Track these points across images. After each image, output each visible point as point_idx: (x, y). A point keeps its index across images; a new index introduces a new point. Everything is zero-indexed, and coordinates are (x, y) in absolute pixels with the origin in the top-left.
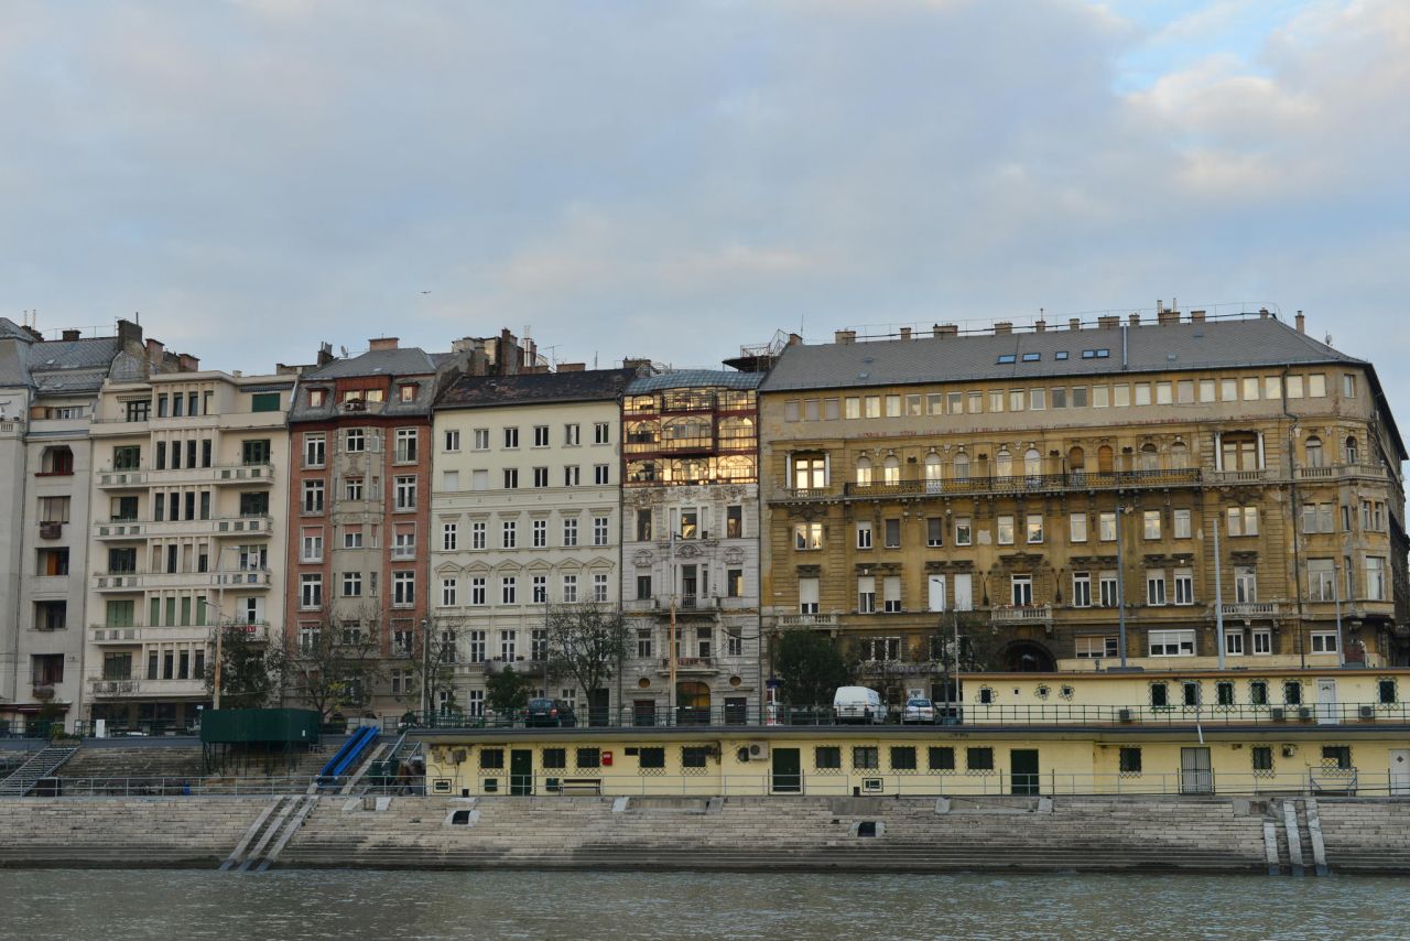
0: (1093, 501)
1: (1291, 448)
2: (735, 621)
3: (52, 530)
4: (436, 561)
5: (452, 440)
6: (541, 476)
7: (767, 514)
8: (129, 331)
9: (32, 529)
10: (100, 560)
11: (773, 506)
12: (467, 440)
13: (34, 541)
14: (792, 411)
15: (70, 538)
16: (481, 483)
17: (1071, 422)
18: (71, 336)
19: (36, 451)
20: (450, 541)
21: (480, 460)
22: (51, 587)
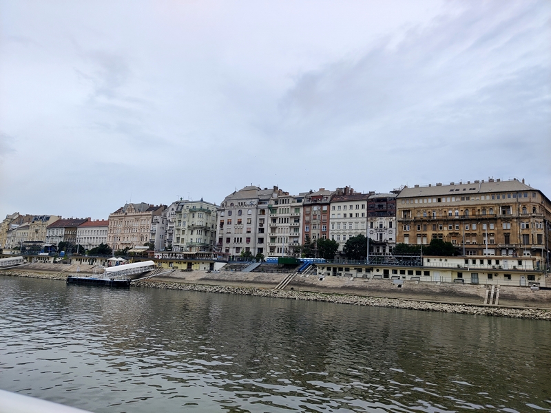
0: (471, 221)
1: (519, 209)
2: (391, 245)
3: (261, 225)
4: (330, 232)
5: (334, 208)
6: (351, 215)
7: (398, 223)
8: (276, 188)
9: (258, 225)
10: (269, 231)
11: (399, 221)
12: (336, 208)
13: (258, 227)
14: (403, 202)
15: (265, 226)
16: (339, 217)
17: (466, 204)
18: (266, 189)
19: (259, 210)
20: (333, 228)
21: (339, 212)
22: (261, 235)
